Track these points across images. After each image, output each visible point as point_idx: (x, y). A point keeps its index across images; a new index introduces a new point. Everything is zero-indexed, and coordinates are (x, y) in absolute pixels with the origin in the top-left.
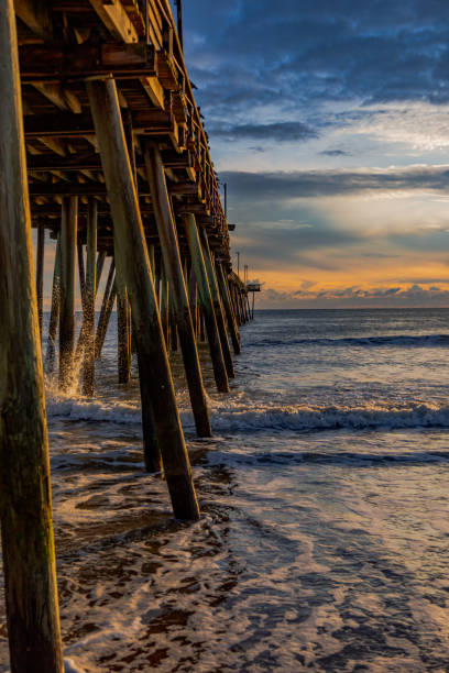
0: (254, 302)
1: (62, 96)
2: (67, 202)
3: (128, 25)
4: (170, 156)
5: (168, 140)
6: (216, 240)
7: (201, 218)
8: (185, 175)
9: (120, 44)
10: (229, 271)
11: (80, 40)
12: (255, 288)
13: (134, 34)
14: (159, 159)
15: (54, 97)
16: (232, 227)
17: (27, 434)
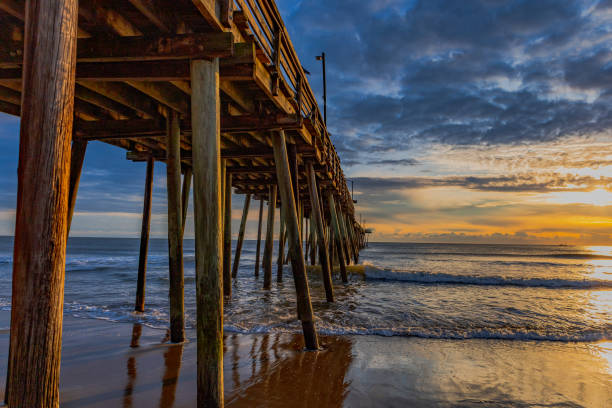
0: (369, 238)
1: (264, 138)
2: (272, 188)
3: (289, 105)
4: (318, 167)
5: (316, 159)
6: (346, 208)
7: (337, 197)
8: (326, 176)
9: (285, 114)
10: (354, 222)
11: (268, 112)
12: (369, 231)
13: (292, 109)
14: (312, 168)
15: (260, 139)
16: (355, 202)
17: (212, 295)
